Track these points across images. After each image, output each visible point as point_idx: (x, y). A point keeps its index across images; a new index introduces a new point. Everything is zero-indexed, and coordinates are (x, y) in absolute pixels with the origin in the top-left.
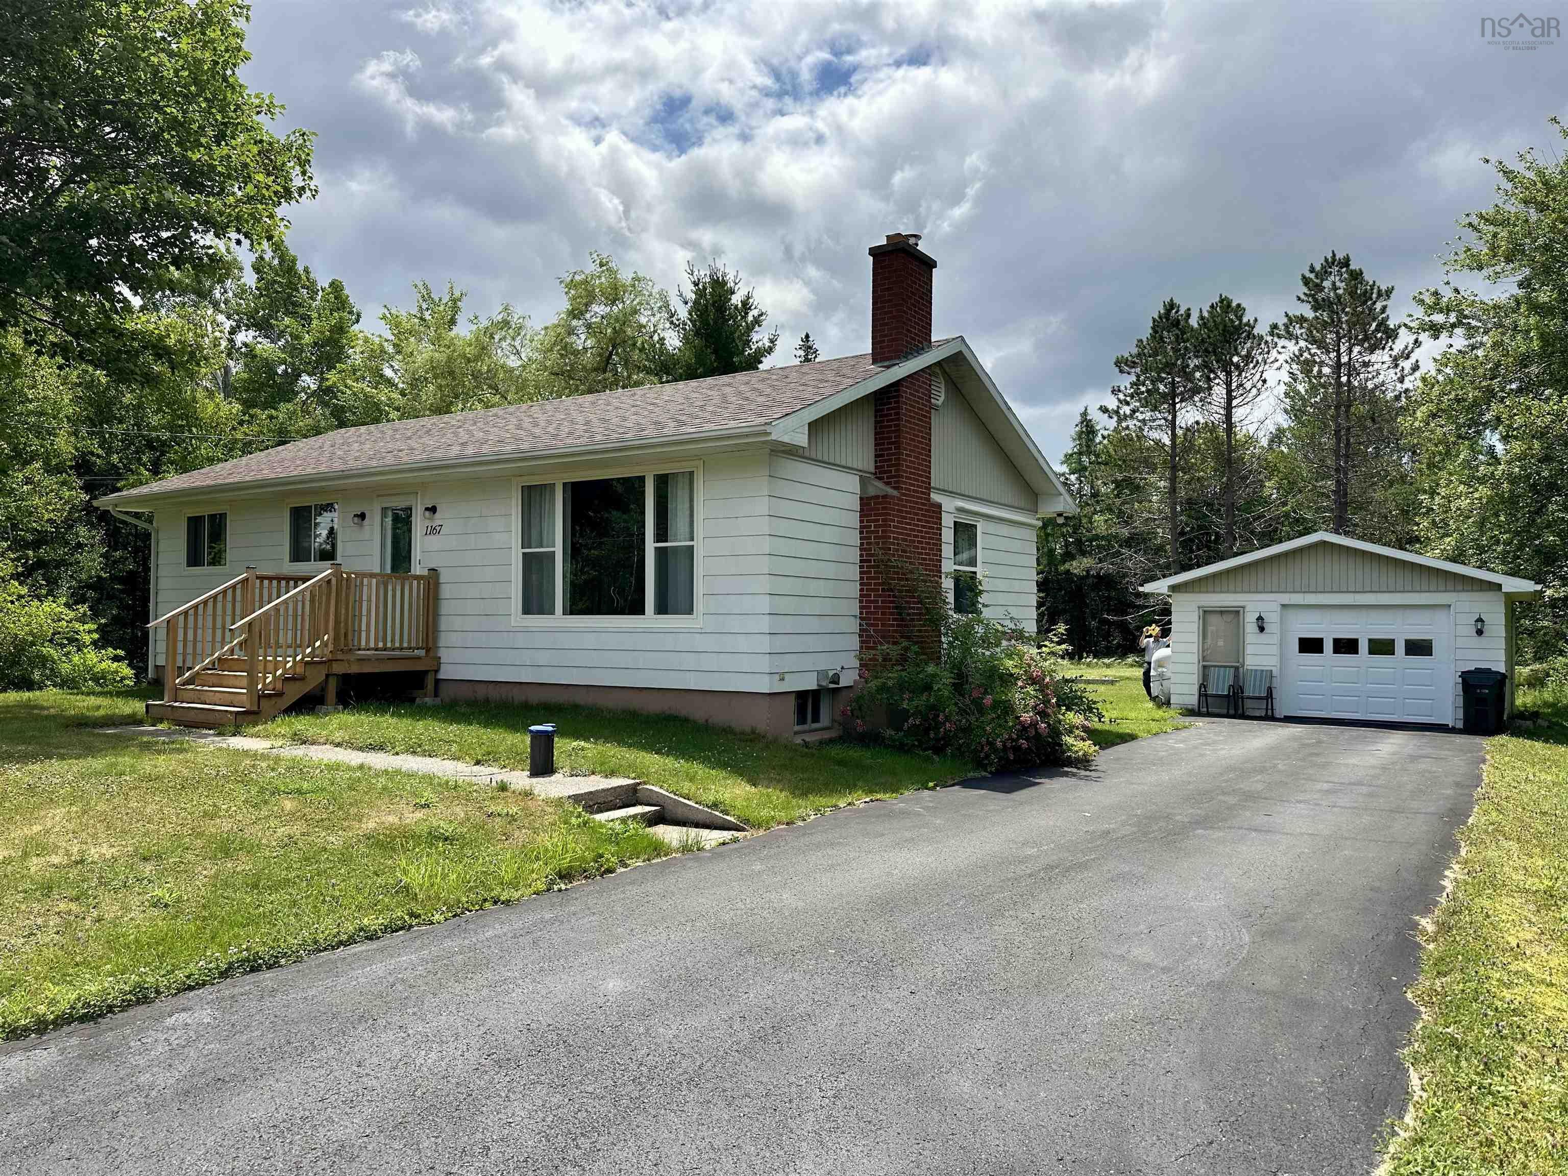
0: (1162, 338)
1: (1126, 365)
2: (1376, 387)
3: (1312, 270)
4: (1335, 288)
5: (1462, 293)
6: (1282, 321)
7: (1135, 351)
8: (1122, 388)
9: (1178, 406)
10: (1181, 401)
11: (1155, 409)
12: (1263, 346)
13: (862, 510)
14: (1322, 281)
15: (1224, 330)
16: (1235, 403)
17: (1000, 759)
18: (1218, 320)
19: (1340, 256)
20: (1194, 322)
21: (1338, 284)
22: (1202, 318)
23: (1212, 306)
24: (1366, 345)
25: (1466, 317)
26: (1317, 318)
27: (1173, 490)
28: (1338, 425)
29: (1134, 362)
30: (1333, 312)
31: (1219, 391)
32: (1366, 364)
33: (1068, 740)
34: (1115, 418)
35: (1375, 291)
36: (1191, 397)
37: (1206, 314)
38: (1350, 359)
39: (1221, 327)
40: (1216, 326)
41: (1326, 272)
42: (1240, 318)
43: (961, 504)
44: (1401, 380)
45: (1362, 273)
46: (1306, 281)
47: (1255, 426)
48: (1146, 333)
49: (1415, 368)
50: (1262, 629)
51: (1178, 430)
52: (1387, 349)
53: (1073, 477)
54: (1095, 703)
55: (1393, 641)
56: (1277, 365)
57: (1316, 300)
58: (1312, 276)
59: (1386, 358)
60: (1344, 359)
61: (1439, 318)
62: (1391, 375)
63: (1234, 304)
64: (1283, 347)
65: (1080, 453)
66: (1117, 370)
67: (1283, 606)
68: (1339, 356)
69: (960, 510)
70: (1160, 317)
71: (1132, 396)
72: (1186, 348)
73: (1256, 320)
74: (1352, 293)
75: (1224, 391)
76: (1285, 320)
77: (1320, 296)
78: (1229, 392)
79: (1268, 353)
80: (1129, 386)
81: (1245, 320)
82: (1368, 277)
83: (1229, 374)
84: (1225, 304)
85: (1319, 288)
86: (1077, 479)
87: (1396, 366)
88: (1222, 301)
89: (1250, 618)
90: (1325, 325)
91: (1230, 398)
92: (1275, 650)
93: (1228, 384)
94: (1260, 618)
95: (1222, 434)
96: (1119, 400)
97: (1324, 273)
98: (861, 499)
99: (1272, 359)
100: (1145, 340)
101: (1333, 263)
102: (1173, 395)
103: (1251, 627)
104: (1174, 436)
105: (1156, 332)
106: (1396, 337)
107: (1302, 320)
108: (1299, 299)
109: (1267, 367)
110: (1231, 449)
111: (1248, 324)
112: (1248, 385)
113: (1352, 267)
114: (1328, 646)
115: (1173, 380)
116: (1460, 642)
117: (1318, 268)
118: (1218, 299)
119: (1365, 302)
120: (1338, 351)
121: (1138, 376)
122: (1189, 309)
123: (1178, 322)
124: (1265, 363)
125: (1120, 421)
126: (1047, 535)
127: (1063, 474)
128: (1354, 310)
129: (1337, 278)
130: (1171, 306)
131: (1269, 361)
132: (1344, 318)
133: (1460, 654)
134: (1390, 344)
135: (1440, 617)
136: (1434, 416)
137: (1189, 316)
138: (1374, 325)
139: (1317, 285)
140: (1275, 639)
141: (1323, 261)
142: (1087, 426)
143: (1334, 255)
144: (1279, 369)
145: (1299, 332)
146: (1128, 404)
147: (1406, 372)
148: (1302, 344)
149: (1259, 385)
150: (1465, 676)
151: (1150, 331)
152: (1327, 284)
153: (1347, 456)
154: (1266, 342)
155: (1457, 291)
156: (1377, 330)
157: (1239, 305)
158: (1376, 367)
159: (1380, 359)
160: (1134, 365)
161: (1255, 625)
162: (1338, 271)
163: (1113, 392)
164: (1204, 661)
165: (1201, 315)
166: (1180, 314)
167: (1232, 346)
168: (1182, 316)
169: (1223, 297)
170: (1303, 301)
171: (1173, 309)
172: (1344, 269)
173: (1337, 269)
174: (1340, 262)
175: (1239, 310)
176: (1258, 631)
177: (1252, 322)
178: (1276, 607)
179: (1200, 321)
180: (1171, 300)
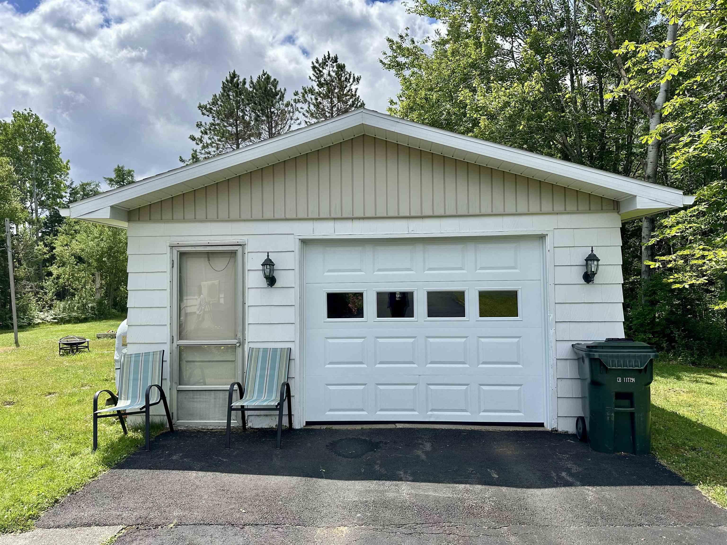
0: (228, 95)
1: (206, 109)
3: (317, 61)
4: (330, 75)
6: (300, 91)
7: (211, 101)
8: (203, 124)
9: (240, 141)
10: (242, 138)
12: (289, 107)
14: (323, 69)
15: (265, 92)
18: (263, 86)
19: (332, 55)
20: (248, 86)
21: (332, 71)
22: (252, 82)
23: (258, 77)
26: (321, 92)
29: (211, 109)
35: (352, 77)
37: (255, 82)
39: (263, 89)
40: (260, 88)
42: (275, 88)
45: (344, 67)
46: (314, 67)
50: (271, 281)
55: (461, 295)
57: (320, 82)
58: (317, 65)
63: (272, 79)
66: (200, 111)
67: (304, 242)
70: (227, 81)
73: (285, 90)
76: (303, 91)
77: (322, 79)
79: (293, 112)
80: (208, 124)
81: (278, 89)
82: (348, 69)
84: (267, 77)
85: (321, 73)
88: (264, 74)
92: (291, 315)
94: (268, 263)
96: (202, 132)
97: (324, 64)
100: (218, 95)
101: (329, 59)
103: (254, 278)
105: (224, 91)
107: (311, 91)
108: (310, 78)
109: (293, 121)
111: (280, 91)
113: (339, 62)
114: (370, 305)
116: (561, 294)
117: (320, 61)
118: (262, 73)
121: (213, 118)
122: (245, 79)
123: (238, 85)
129: (331, 68)
130: (234, 76)
135: (531, 254)
137: (244, 83)
139: (320, 71)
141: (323, 57)
143: (329, 55)
146: (208, 134)
151: (221, 90)
152: (325, 72)
154: (292, 105)
157: (275, 80)
161: (261, 274)
162: (331, 65)
163: (197, 125)
164: (181, 338)
165: (252, 81)
166: (239, 81)
167: (270, 102)
168: (241, 82)
169: (265, 72)
170: (312, 80)
171: (235, 78)
172: (335, 64)
173: (331, 63)
174: (332, 59)
175: (275, 83)
176: (265, 285)
177: (283, 90)
178: (296, 246)
179: (251, 85)
180: (234, 71)
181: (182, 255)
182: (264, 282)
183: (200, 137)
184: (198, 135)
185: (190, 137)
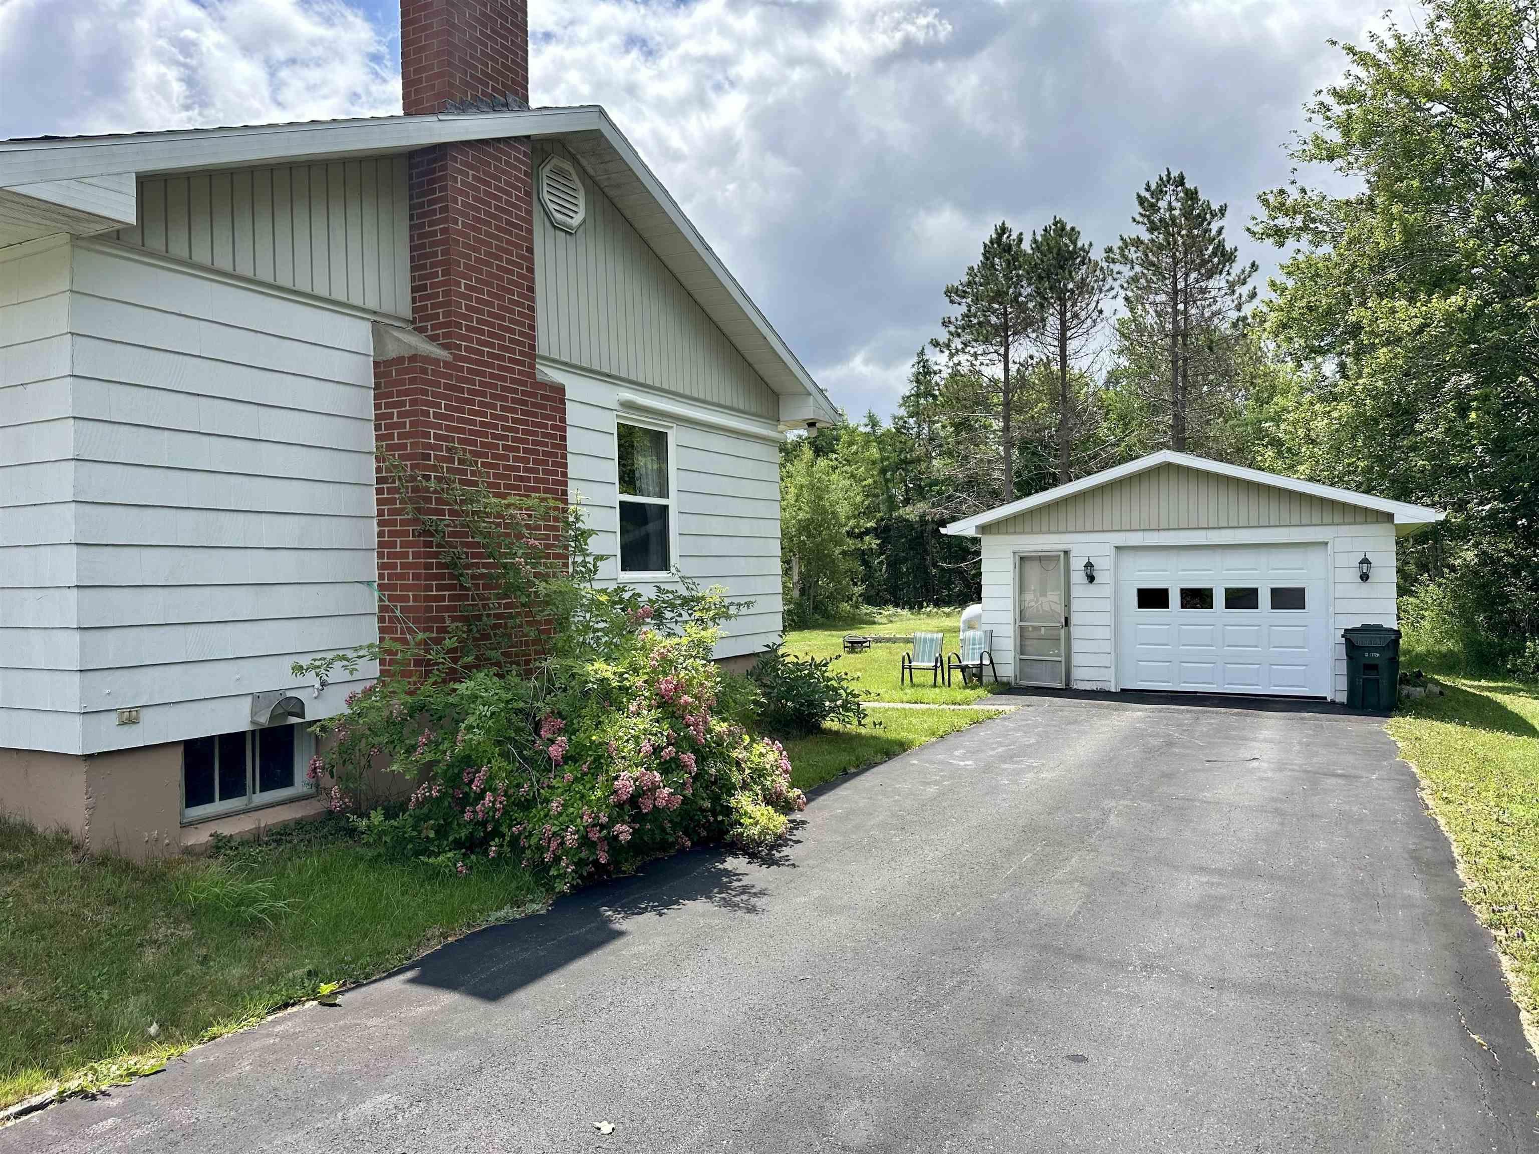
0: (993, 265)
1: (956, 293)
2: (1214, 314)
3: (1148, 188)
4: (1171, 208)
5: (1309, 194)
6: (1117, 244)
7: (965, 279)
8: (953, 320)
9: (1010, 339)
10: (1014, 334)
11: (986, 341)
12: (1098, 273)
13: (377, 386)
14: (1158, 200)
15: (1058, 254)
16: (1069, 334)
17: (580, 863)
18: (1052, 243)
19: (1175, 174)
20: (1026, 246)
21: (1174, 204)
22: (1035, 241)
23: (1045, 230)
24: (1203, 271)
25: (1314, 221)
26: (1152, 241)
27: (1006, 429)
28: (1175, 355)
29: (965, 292)
30: (1169, 234)
31: (1053, 322)
32: (1203, 291)
33: (743, 801)
34: (947, 352)
35: (1210, 210)
36: (1025, 329)
37: (1039, 239)
38: (1186, 285)
39: (1055, 251)
40: (1050, 250)
41: (1161, 191)
42: (1074, 243)
43: (628, 395)
44: (1239, 308)
45: (1196, 193)
46: (1141, 200)
47: (1090, 358)
48: (976, 259)
49: (1253, 295)
50: (1091, 579)
51: (1010, 365)
52: (1225, 273)
53: (912, 421)
54: (855, 696)
55: (1255, 591)
56: (1113, 293)
57: (1152, 222)
58: (1147, 195)
59: (1223, 284)
60: (1181, 285)
61: (1283, 222)
62: (1228, 303)
63: (1068, 228)
64: (1118, 273)
65: (918, 395)
66: (947, 299)
67: (1118, 548)
68: (1175, 284)
69: (628, 406)
70: (991, 242)
71: (964, 328)
72: (1018, 276)
73: (1091, 245)
74: (1187, 213)
75: (1058, 322)
76: (1120, 243)
77: (1156, 218)
78: (1063, 323)
79: (1104, 280)
80: (960, 318)
81: (1079, 244)
82: (1203, 197)
83: (1062, 301)
84: (1060, 227)
85: (1154, 208)
86: (916, 422)
87: (1233, 292)
88: (1055, 224)
89: (1077, 564)
90: (1161, 247)
91: (1064, 328)
92: (1108, 605)
93: (1063, 314)
94: (1089, 565)
95: (1055, 367)
96: (950, 333)
97: (1159, 193)
98: (376, 364)
99: (1107, 287)
100: (976, 267)
101: (1168, 182)
102: (1006, 328)
103: (1078, 576)
104: (1007, 370)
105: (987, 259)
106: (1234, 261)
107: (1138, 242)
108: (1134, 220)
109: (1102, 295)
110: (1066, 385)
111: (1083, 249)
112: (1083, 315)
113: (1187, 186)
114: (1175, 598)
115: (1006, 311)
116: (1340, 591)
117: (1153, 186)
118: (1052, 221)
119: (1201, 224)
120: (1175, 276)
121: (969, 306)
122: (1021, 234)
123: (1010, 246)
124: (1101, 291)
125: (951, 356)
126: (887, 481)
127: (902, 418)
128: (1190, 231)
129: (1173, 198)
130: (1003, 230)
131: (1105, 289)
132: (1180, 241)
133: (1341, 606)
134: (1226, 269)
135: (1315, 558)
136: (1285, 326)
137: (1020, 240)
138: (1211, 248)
139: (1152, 205)
140: (1107, 591)
141: (1157, 179)
142: (924, 367)
143: (1169, 173)
144: (1115, 297)
145: (1134, 256)
146: (959, 335)
147: (1243, 299)
148: (1138, 269)
149: (1095, 315)
150: (1349, 634)
151: (981, 258)
152: (1163, 204)
153: (1184, 388)
154: (1102, 268)
155: (1304, 191)
156: (1214, 254)
157: (1073, 229)
158: (1213, 293)
159: (1217, 285)
160: (964, 294)
161: (1083, 573)
162: (1173, 191)
163: (944, 323)
164: (1021, 621)
165: (1035, 239)
166: (1012, 238)
167: (1067, 272)
168: (1014, 240)
169: (1058, 219)
170: (1138, 223)
171: (1005, 233)
172: (1180, 188)
173: (1172, 188)
174: (1174, 182)
175: (1074, 234)
176: (1087, 582)
177: (1086, 247)
178: (1109, 550)
179: (1034, 246)
180: (1003, 224)
181: (1021, 558)
182: (1085, 580)
183: (946, 342)
184: (943, 337)
185: (931, 342)
